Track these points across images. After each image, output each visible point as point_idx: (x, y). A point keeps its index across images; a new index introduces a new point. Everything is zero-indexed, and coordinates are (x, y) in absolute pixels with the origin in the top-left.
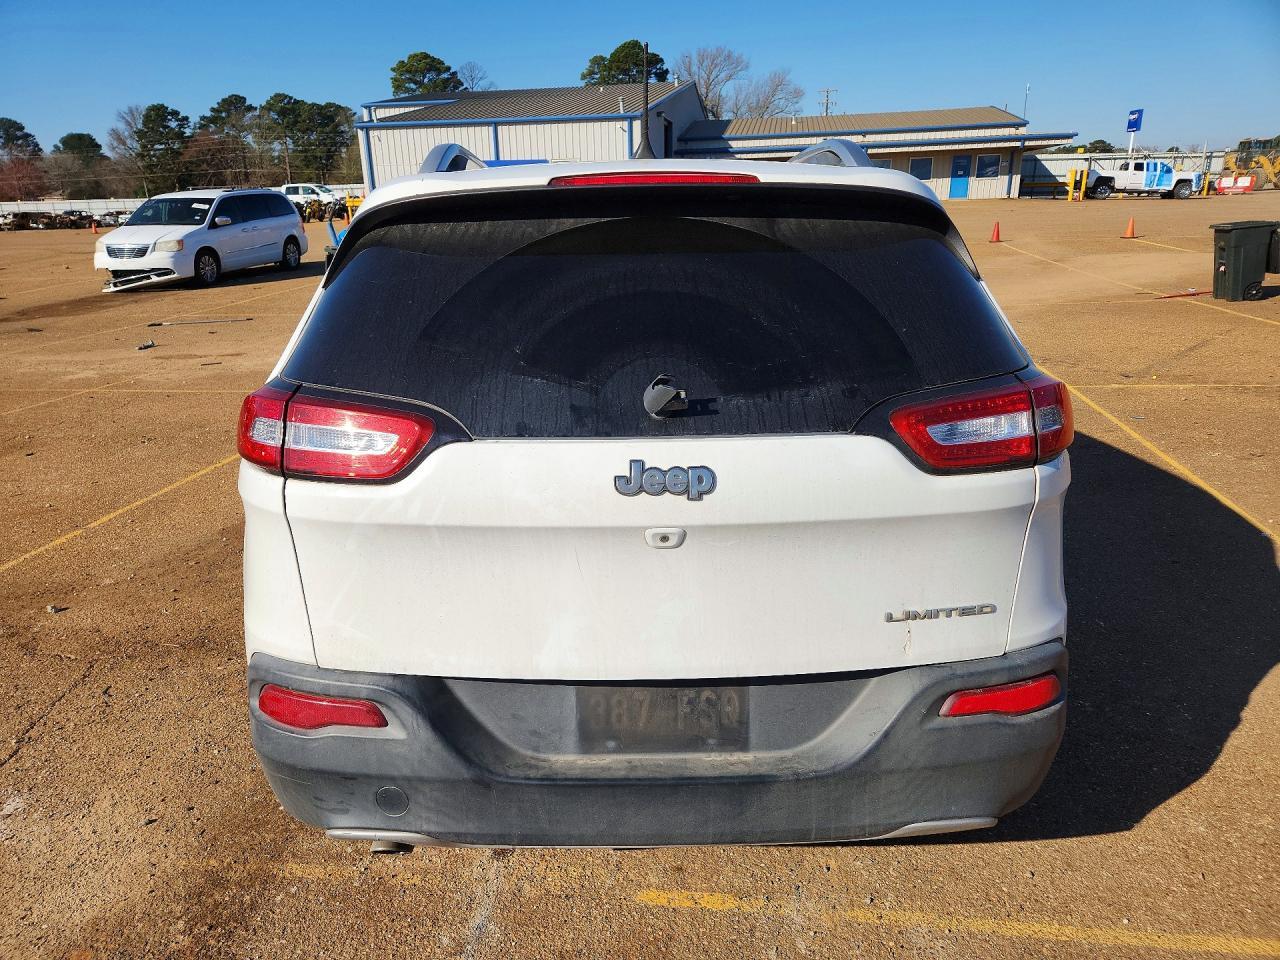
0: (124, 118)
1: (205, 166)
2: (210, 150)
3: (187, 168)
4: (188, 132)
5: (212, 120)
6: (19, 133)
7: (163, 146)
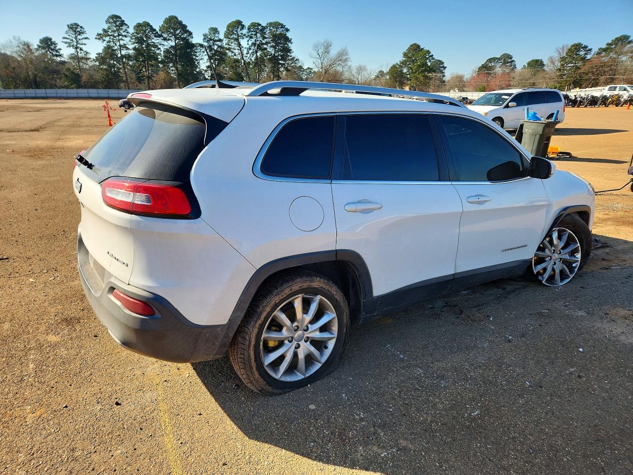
0: (558, 51)
1: (590, 75)
2: (596, 66)
3: (580, 76)
4: (589, 57)
5: (605, 50)
6: (509, 60)
7: (572, 65)
